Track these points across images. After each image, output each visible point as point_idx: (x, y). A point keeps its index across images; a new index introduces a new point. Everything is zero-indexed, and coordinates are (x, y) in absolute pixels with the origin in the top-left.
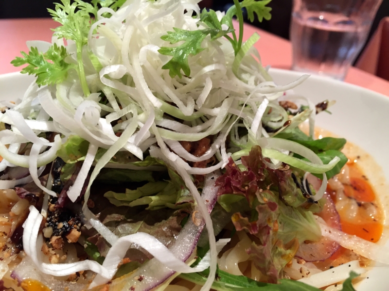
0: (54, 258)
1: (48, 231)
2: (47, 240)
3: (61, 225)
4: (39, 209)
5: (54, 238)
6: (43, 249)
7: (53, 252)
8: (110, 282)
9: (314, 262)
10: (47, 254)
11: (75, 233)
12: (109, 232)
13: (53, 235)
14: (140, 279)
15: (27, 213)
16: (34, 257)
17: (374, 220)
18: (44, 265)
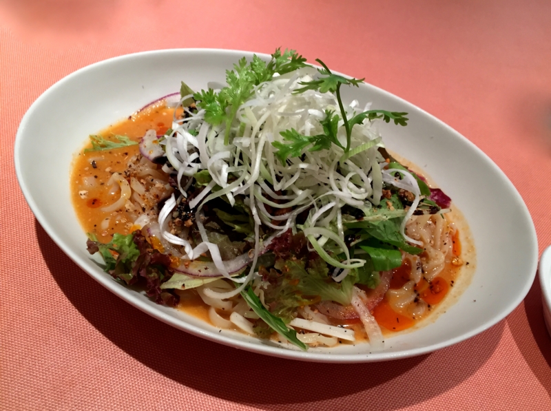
0: (173, 231)
1: (176, 214)
2: (173, 218)
3: (184, 213)
4: (176, 199)
5: (178, 219)
6: (169, 223)
7: (174, 227)
8: (192, 261)
9: (328, 316)
10: (170, 226)
11: (190, 222)
12: (205, 233)
13: (178, 217)
14: (206, 269)
15: (169, 197)
16: (161, 227)
17: (414, 318)
18: (166, 233)
